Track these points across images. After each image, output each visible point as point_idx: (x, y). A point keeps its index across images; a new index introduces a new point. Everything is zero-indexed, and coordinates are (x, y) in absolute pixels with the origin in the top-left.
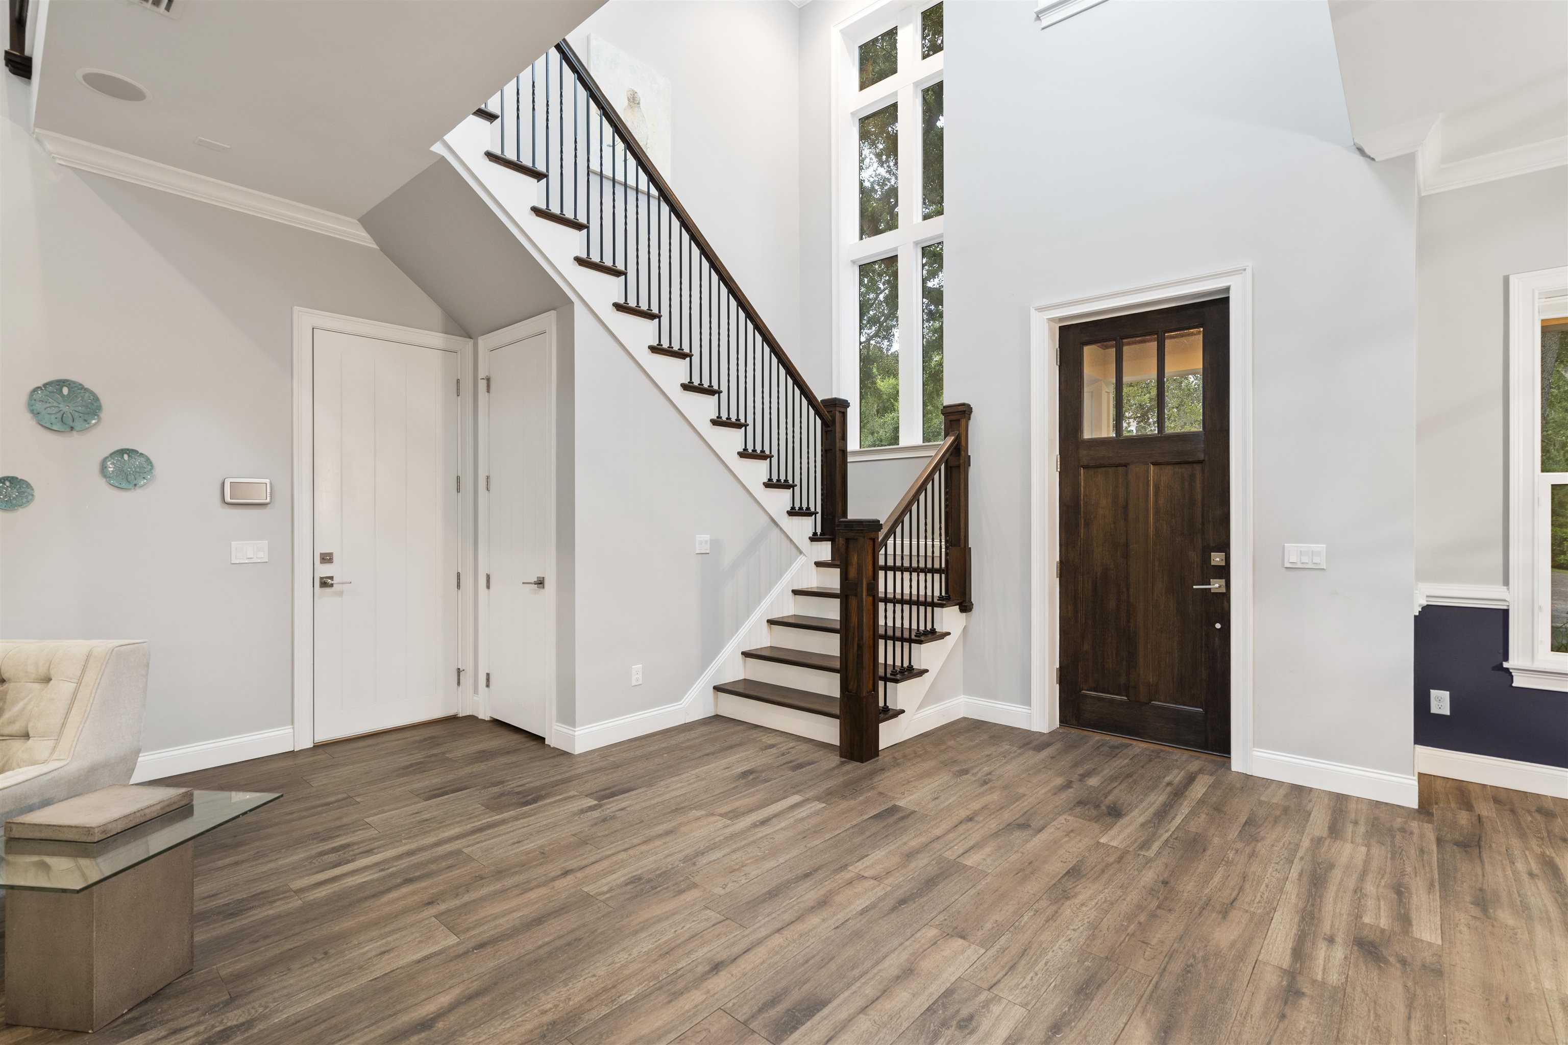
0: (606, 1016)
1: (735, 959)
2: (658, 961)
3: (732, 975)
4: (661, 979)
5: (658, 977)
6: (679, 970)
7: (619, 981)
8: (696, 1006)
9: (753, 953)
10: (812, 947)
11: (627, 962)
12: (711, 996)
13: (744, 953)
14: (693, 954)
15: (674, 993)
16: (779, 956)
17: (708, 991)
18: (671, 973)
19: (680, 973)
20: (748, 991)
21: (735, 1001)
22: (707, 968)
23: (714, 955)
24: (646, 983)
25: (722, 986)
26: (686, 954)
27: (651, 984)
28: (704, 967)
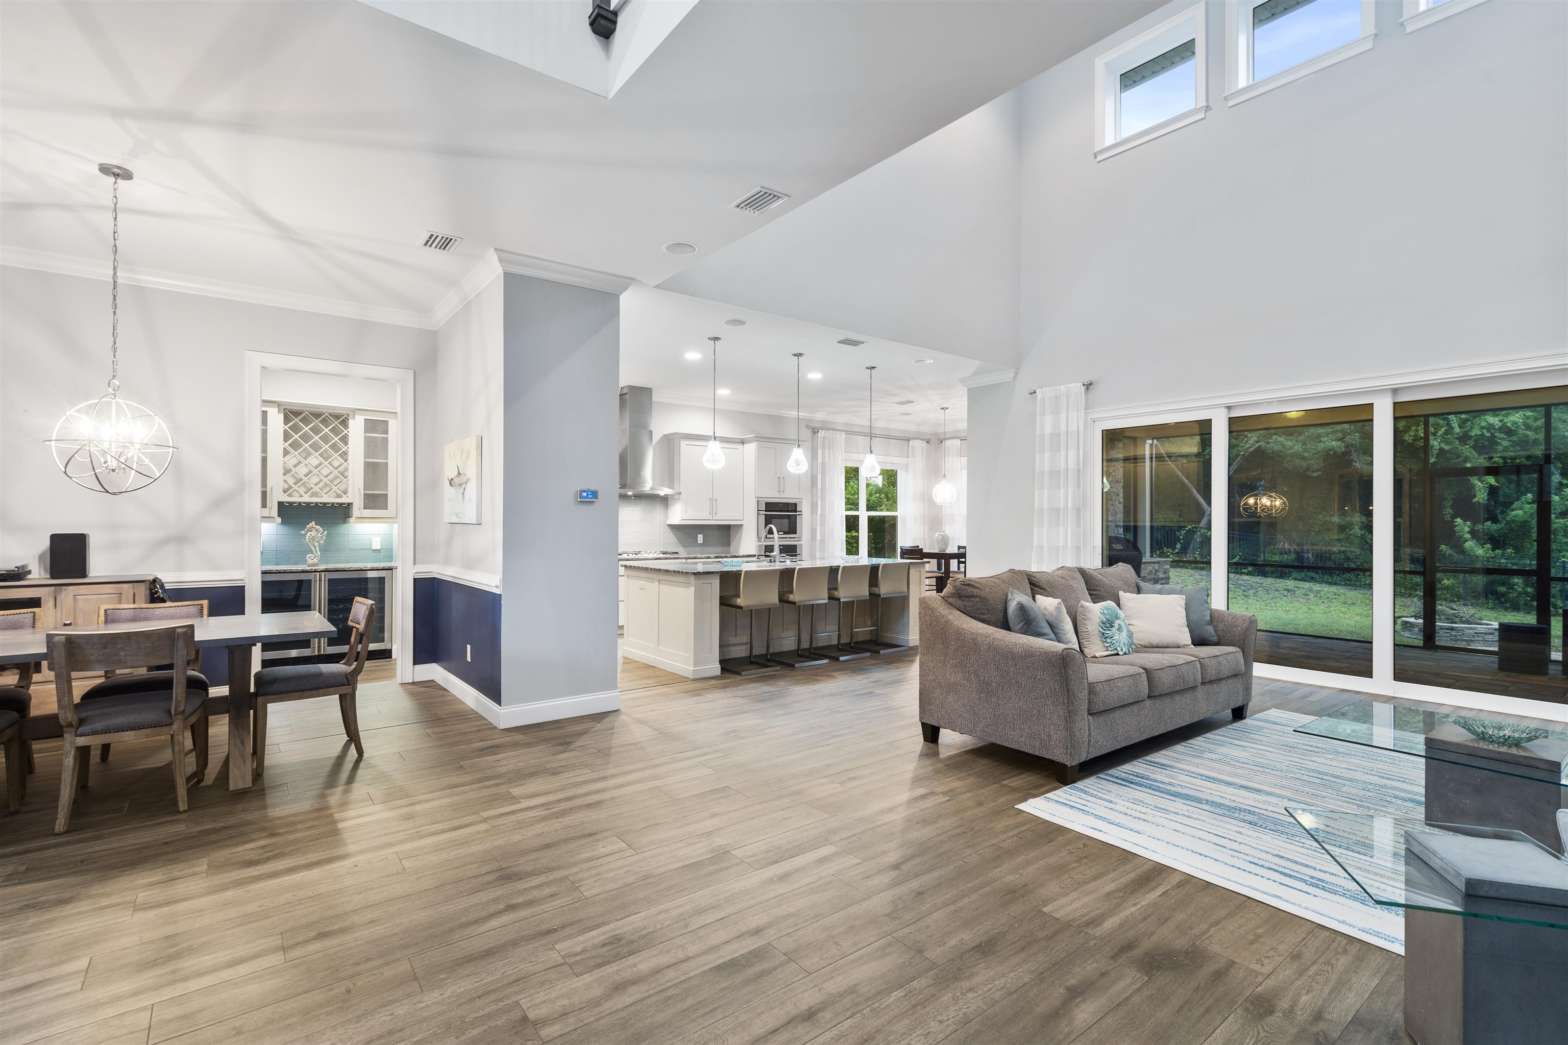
0: (913, 979)
1: (788, 1023)
2: (874, 1030)
3: (795, 1004)
4: (868, 1009)
5: (871, 1011)
6: (850, 1017)
7: (911, 1012)
8: (832, 978)
9: (767, 1028)
10: (700, 1027)
11: (911, 1035)
12: (818, 985)
13: (777, 1029)
14: (836, 1035)
15: (852, 993)
16: (741, 1019)
17: (820, 990)
18: (859, 1015)
19: (849, 1013)
20: (782, 986)
21: (796, 979)
22: (820, 1015)
23: (812, 1030)
24: (883, 1006)
25: (806, 994)
26: (844, 1036)
27: (877, 1005)
28: (824, 1017)
